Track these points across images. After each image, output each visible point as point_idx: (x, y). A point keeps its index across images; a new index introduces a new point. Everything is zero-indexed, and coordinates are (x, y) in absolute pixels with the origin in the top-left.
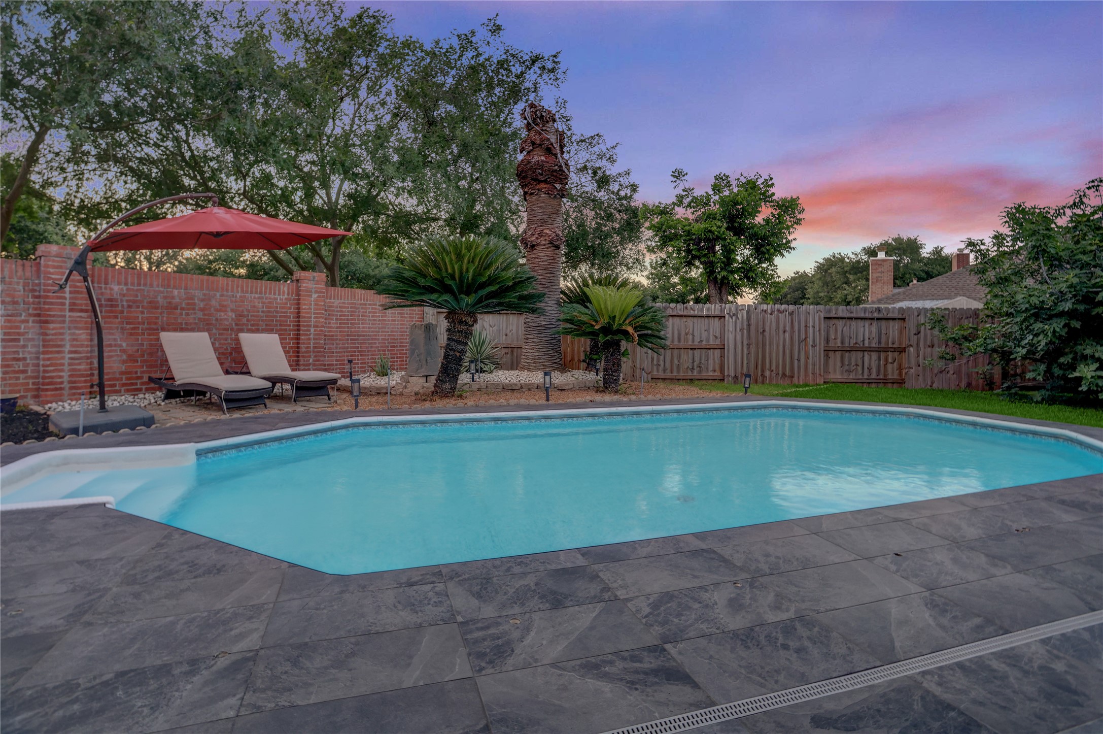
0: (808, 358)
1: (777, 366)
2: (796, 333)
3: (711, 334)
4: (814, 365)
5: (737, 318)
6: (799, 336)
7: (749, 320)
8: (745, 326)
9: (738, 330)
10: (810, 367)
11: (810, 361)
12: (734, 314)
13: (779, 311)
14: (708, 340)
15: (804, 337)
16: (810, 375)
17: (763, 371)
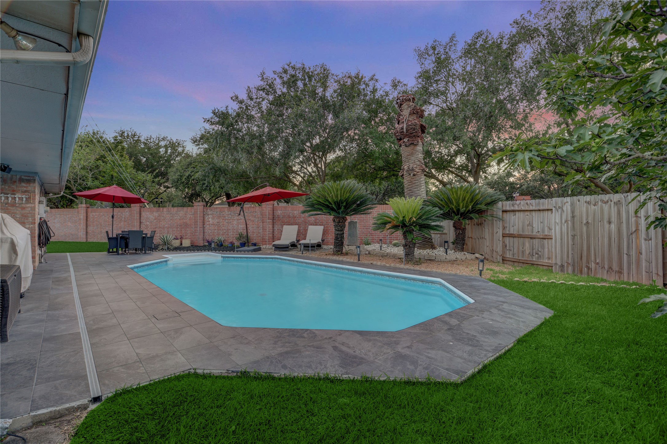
0: (641, 254)
1: (603, 260)
2: (624, 226)
3: (546, 225)
4: (649, 262)
5: (563, 210)
6: (628, 228)
7: (573, 212)
8: (569, 218)
9: (563, 221)
10: (644, 264)
11: (643, 257)
12: (559, 207)
13: (602, 201)
14: (543, 231)
15: (634, 229)
16: (644, 273)
17: (588, 262)
